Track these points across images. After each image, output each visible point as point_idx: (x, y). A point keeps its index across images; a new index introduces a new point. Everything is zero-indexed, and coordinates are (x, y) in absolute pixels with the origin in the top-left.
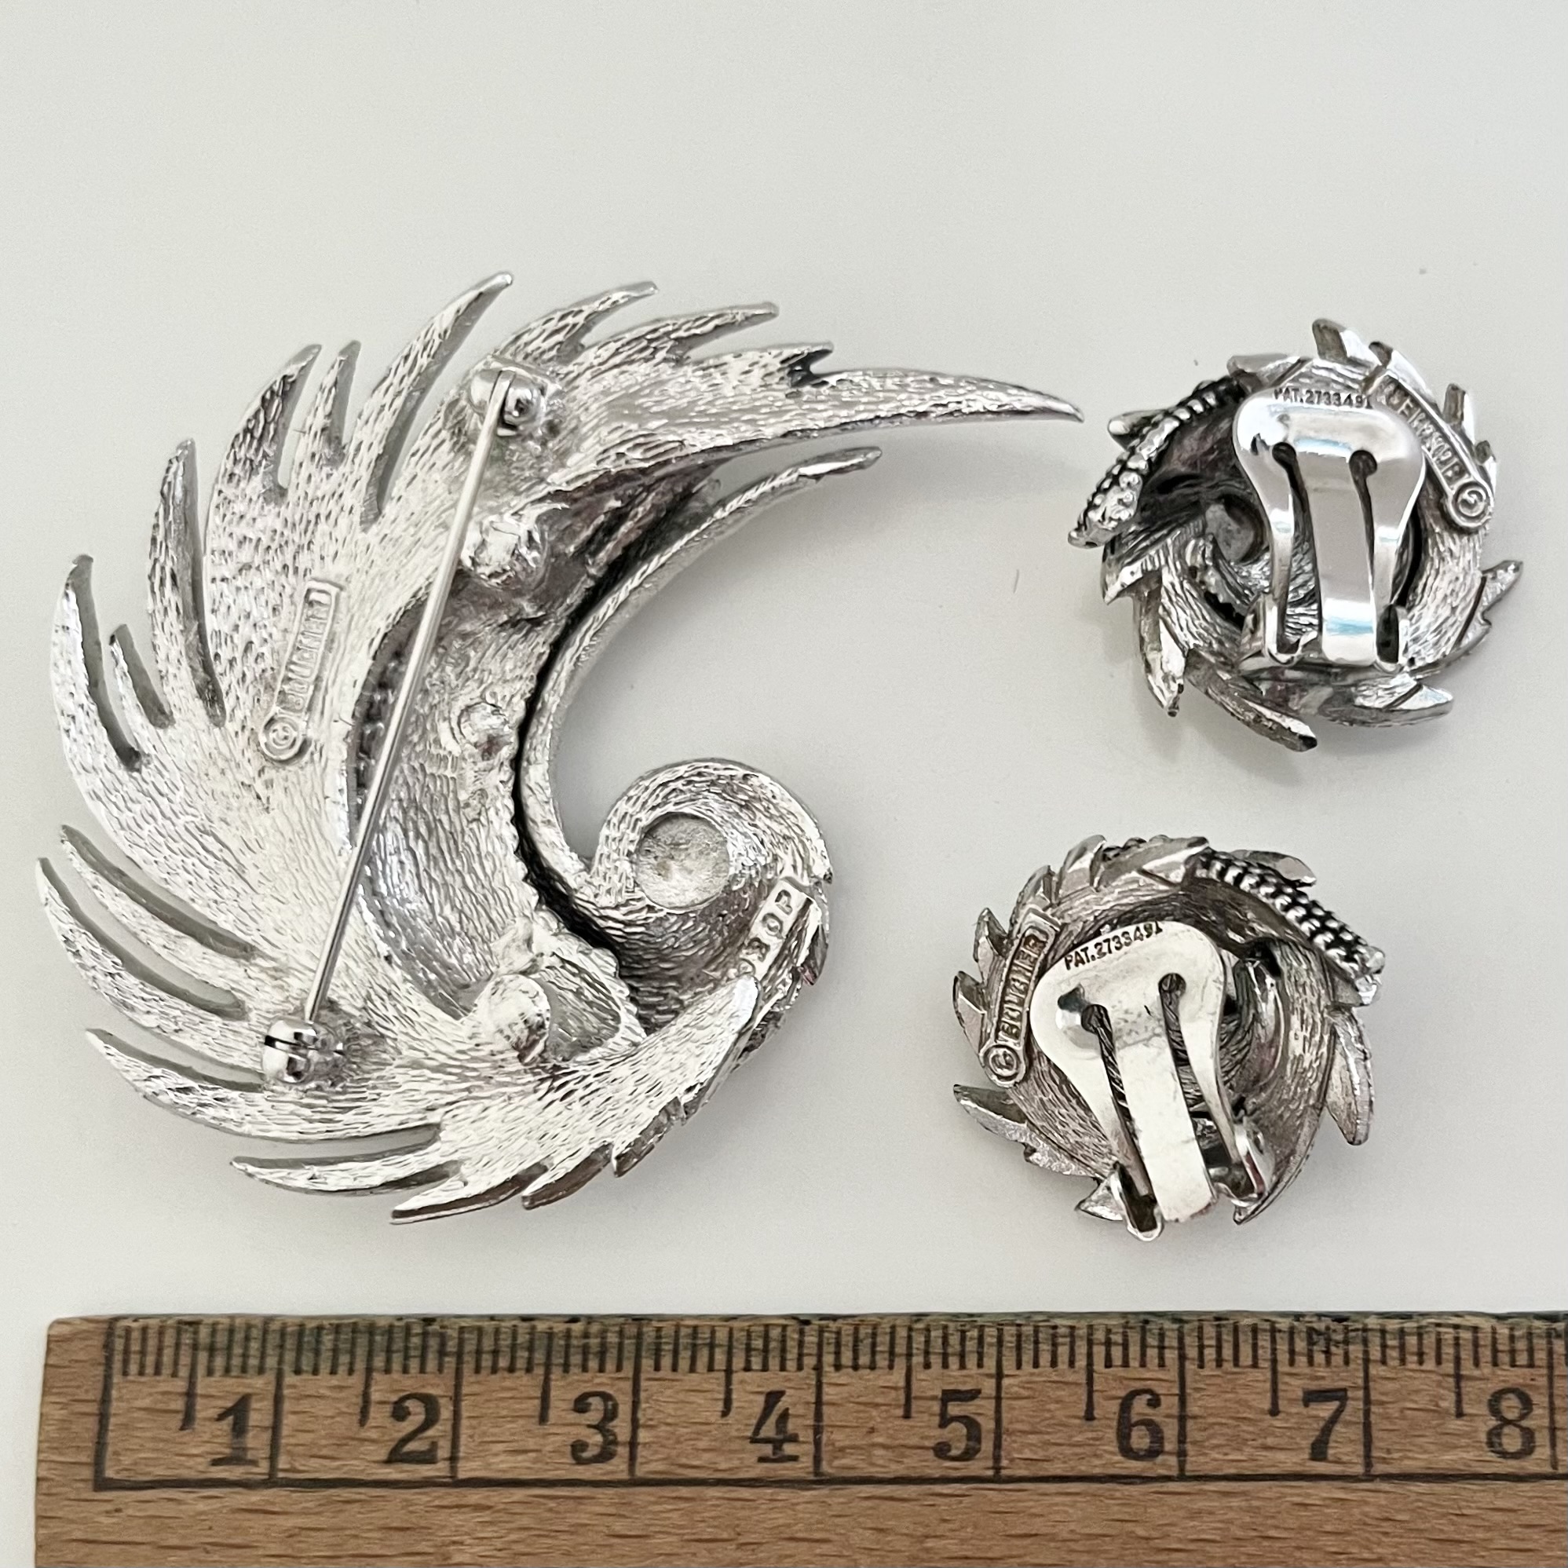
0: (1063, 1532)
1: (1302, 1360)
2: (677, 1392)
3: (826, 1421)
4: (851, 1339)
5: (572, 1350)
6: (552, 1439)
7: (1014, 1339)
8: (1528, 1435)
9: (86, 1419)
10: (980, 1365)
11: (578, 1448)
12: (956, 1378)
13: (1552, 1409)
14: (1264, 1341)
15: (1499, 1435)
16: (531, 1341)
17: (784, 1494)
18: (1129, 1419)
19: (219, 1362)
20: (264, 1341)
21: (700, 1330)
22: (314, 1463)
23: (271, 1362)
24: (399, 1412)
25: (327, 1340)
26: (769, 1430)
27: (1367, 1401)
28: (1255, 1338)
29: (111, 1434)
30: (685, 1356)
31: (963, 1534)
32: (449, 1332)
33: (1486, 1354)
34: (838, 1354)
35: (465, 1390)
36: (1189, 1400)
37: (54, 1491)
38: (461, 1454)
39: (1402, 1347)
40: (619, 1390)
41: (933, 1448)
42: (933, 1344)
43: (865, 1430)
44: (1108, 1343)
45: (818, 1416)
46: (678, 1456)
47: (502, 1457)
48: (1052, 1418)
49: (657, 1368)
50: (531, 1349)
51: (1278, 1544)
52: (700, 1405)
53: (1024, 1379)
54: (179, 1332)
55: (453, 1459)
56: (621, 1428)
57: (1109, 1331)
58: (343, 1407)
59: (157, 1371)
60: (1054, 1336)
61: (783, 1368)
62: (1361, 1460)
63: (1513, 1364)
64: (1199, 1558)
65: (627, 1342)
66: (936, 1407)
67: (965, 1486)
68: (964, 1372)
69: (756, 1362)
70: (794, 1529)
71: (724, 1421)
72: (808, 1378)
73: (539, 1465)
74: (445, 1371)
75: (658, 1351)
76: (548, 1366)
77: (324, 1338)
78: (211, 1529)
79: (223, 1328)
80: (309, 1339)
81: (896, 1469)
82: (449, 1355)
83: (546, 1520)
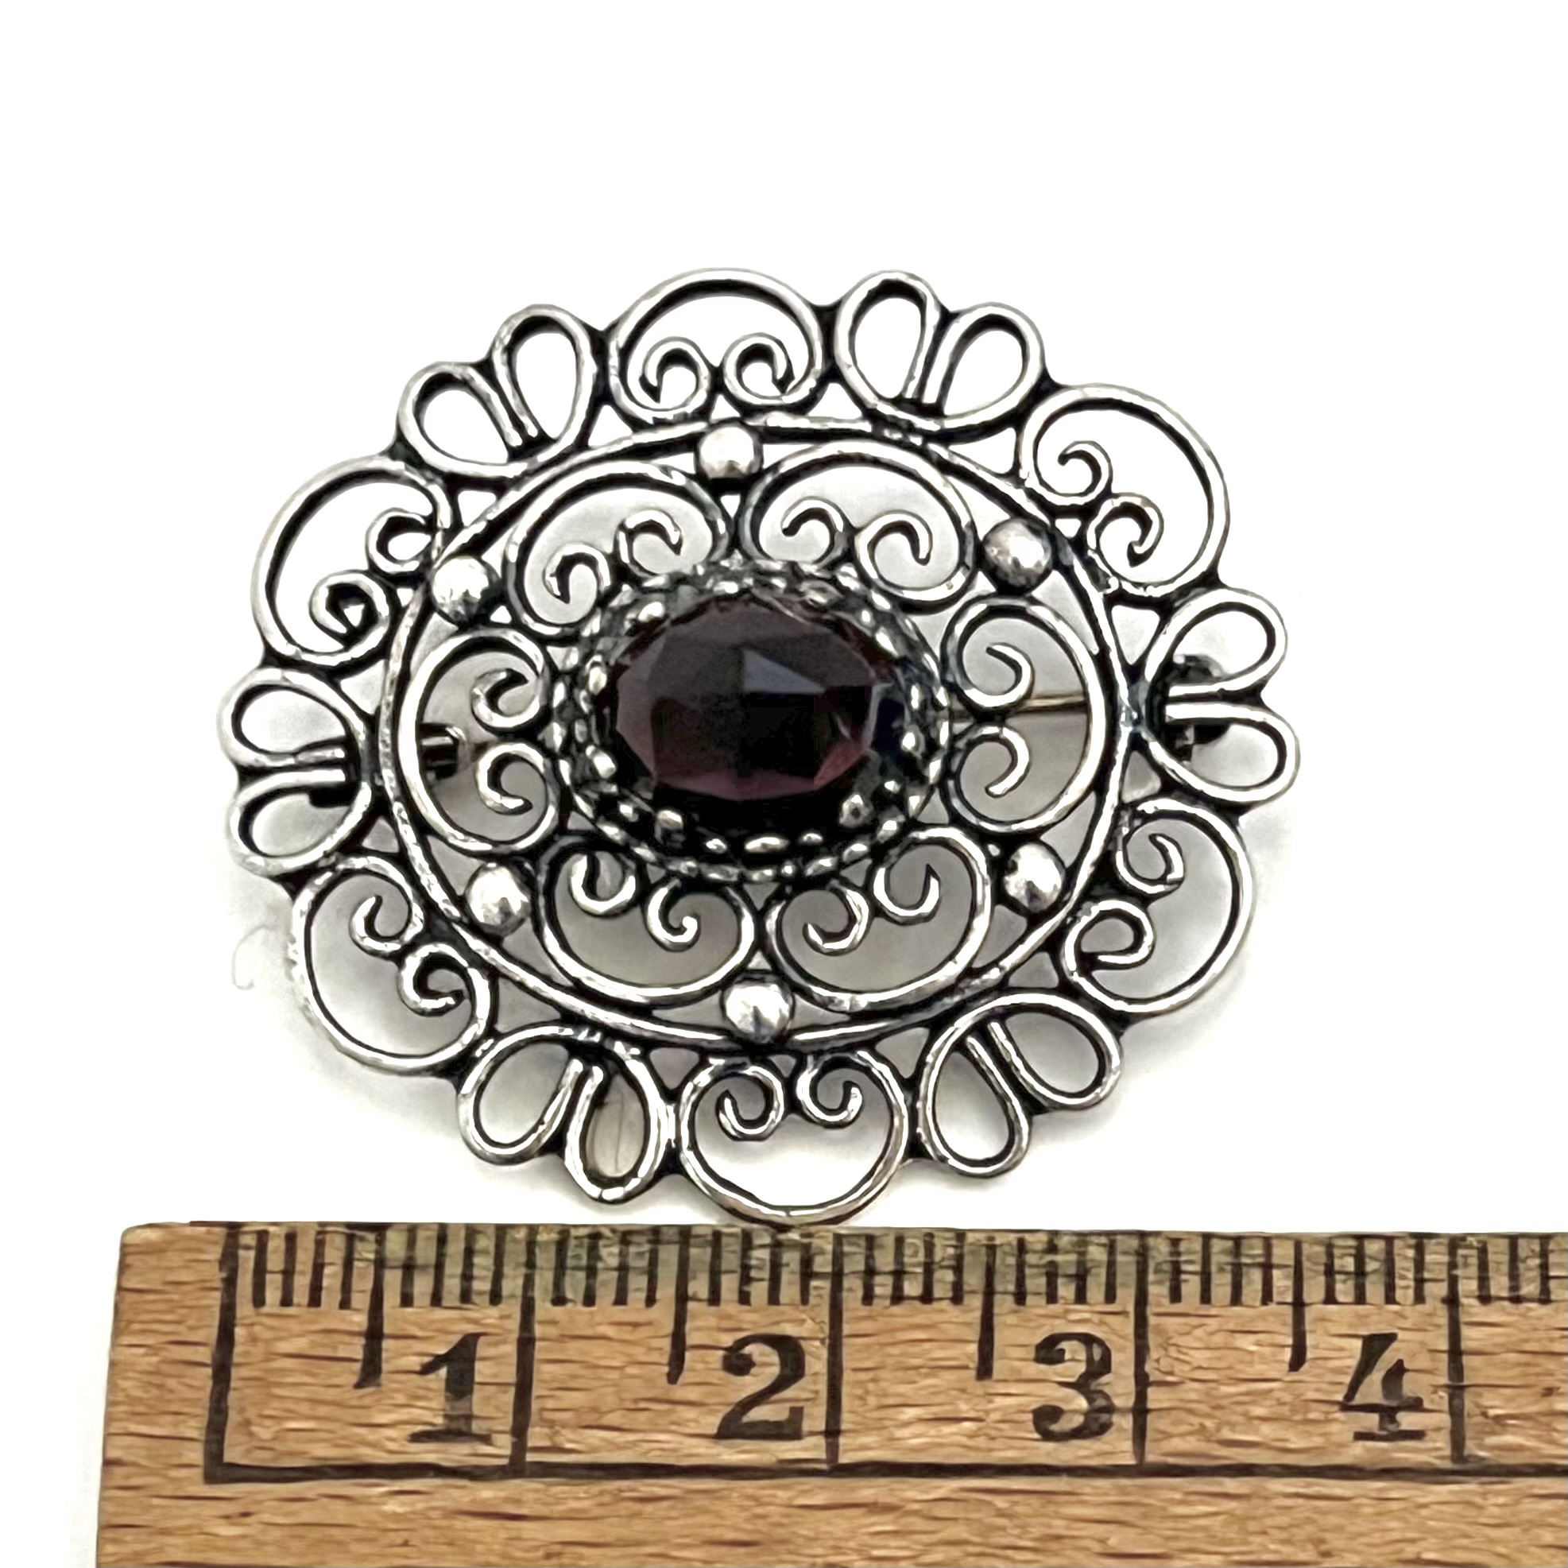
2: (1212, 1334)
3: (1470, 1378)
4: (1504, 1258)
5: (1028, 1271)
6: (999, 1401)
9: (190, 1371)
11: (1045, 1418)
16: (959, 1258)
17: (1400, 1490)
19: (423, 1285)
20: (499, 1258)
21: (1245, 1242)
22: (593, 1436)
23: (512, 1284)
24: (737, 1363)
25: (610, 1255)
26: (1372, 1390)
29: (234, 1396)
30: (1221, 1286)
32: (816, 1242)
34: (1483, 1280)
35: (847, 1329)
37: (136, 1481)
38: (844, 1426)
40: (1114, 1332)
43: (1538, 1389)
45: (1456, 1370)
46: (1218, 1428)
47: (917, 1429)
49: (1176, 1295)
50: (958, 1269)
52: (1251, 1353)
54: (350, 1240)
55: (832, 1432)
56: (1119, 1386)
58: (639, 1353)
59: (315, 1300)
61: (1390, 1299)
65: (1120, 1258)
69: (1344, 1289)
70: (1422, 1545)
71: (1294, 1376)
72: (1430, 1315)
73: (981, 1442)
74: (812, 1300)
75: (1176, 1271)
76: (989, 1293)
77: (604, 1252)
78: (405, 1544)
79: (428, 1238)
80: (577, 1254)
82: (819, 1276)
83: (995, 1528)
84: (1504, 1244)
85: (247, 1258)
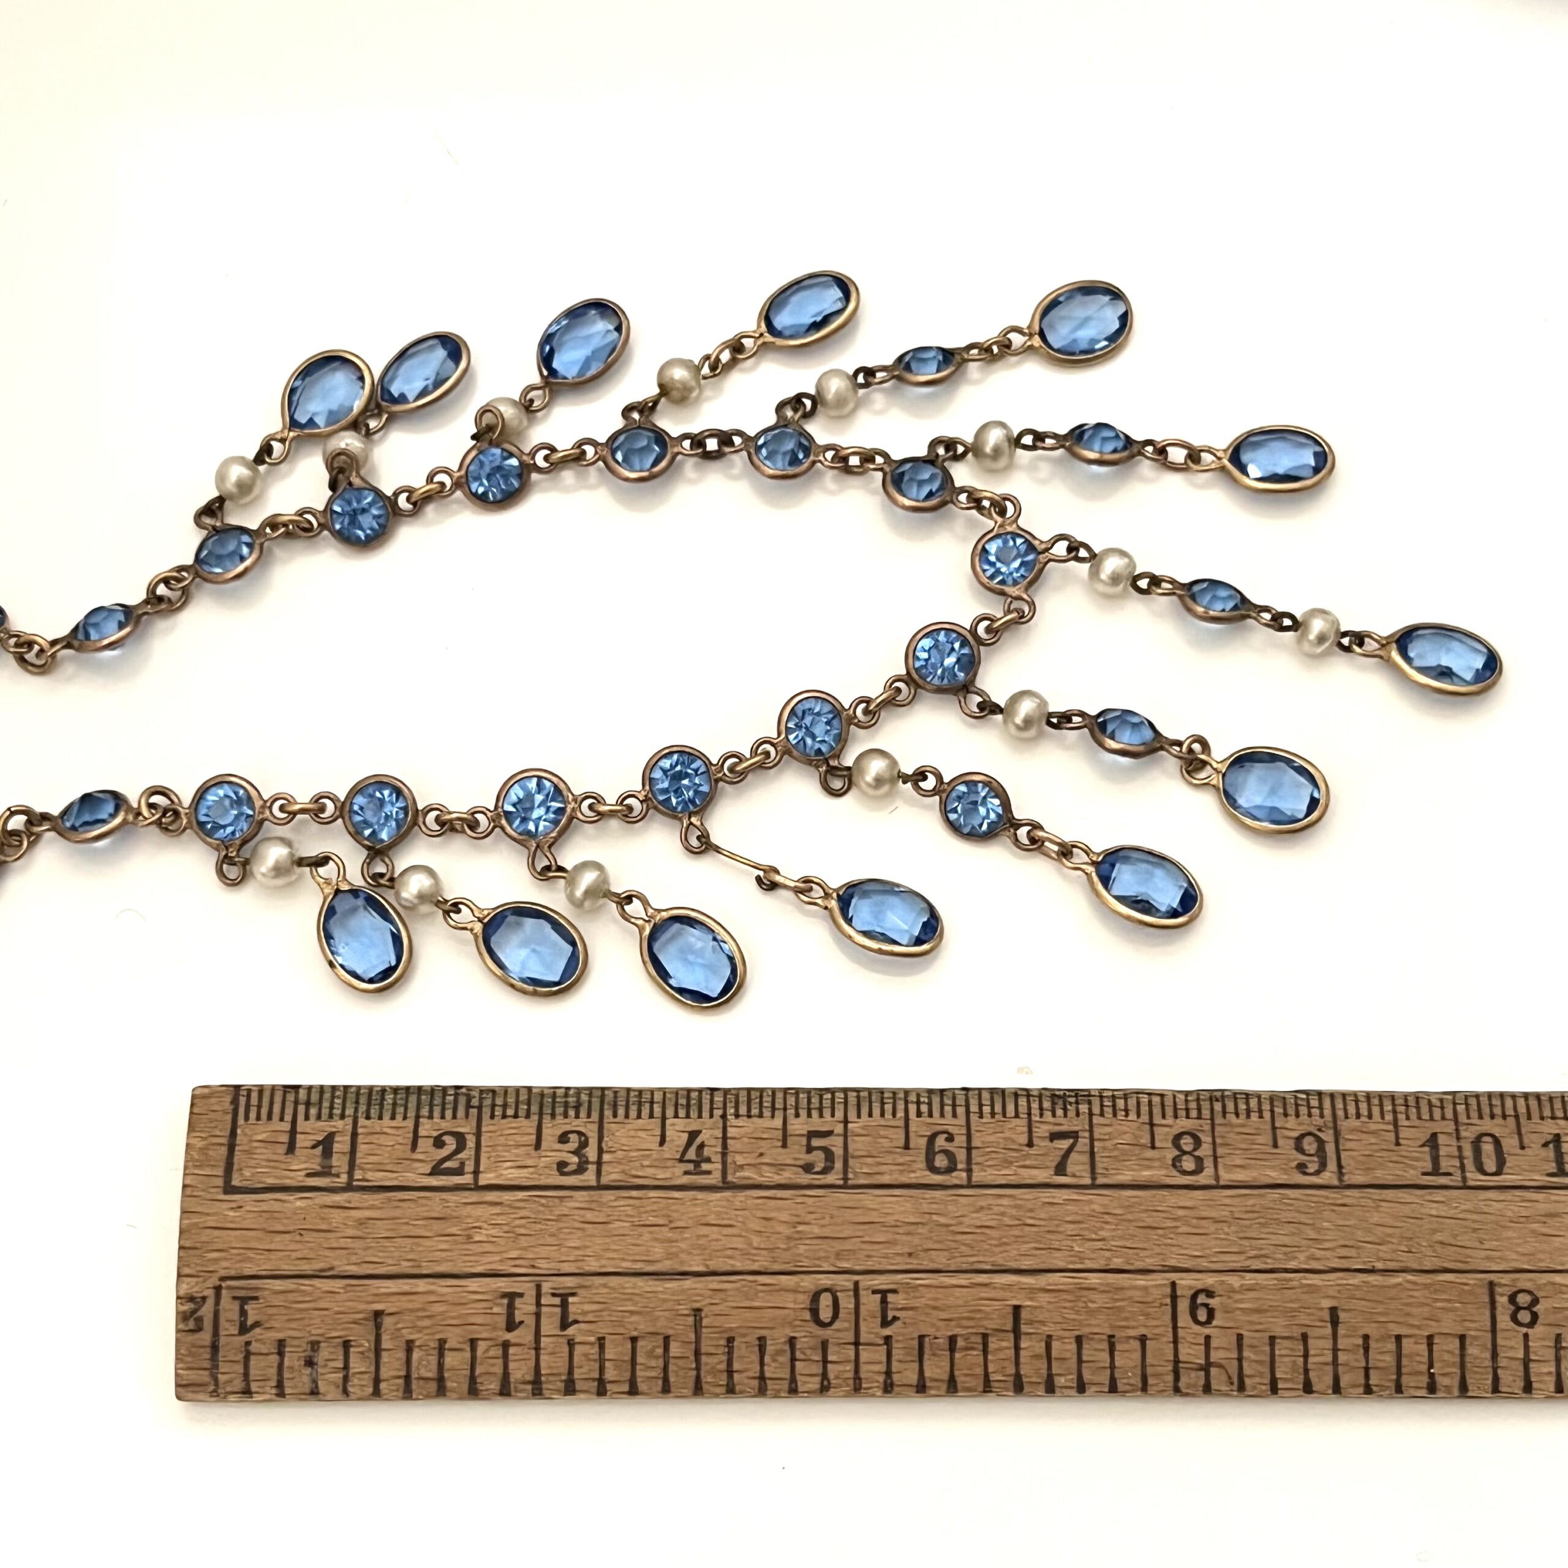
0: (890, 1220)
1: (1048, 1114)
2: (629, 1131)
3: (730, 1148)
4: (745, 1098)
5: (557, 1106)
6: (543, 1159)
7: (855, 1100)
8: (1199, 1160)
9: (217, 1147)
10: (833, 1115)
11: (561, 1166)
12: (816, 1123)
13: (1214, 1143)
14: (1023, 1102)
15: (1180, 1161)
16: (529, 1099)
17: (700, 1195)
18: (934, 1149)
19: (313, 1111)
20: (344, 1100)
21: (643, 1093)
22: (380, 1175)
23: (349, 1111)
24: (439, 1143)
25: (389, 1098)
26: (691, 1154)
27: (1092, 1140)
28: (1016, 1100)
29: (236, 1158)
30: (633, 1110)
31: (822, 1222)
32: (473, 1093)
33: (1169, 1111)
34: (737, 1108)
35: (484, 1129)
36: (973, 1138)
37: (195, 1194)
38: (481, 1170)
39: (1114, 1106)
40: (590, 1130)
41: (801, 1167)
42: (801, 1102)
43: (756, 1154)
44: (918, 1103)
45: (725, 1146)
46: (630, 1170)
47: (510, 1171)
48: (883, 1148)
49: (615, 1115)
50: (529, 1104)
51: (1034, 1229)
52: (644, 1138)
53: (861, 1124)
54: (285, 1093)
55: (476, 1173)
56: (591, 1153)
57: (918, 1096)
58: (400, 1140)
59: (270, 1117)
60: (882, 1098)
62: (1089, 1175)
63: (1188, 1117)
64: (983, 1238)
65: (594, 1100)
66: (804, 1141)
67: (823, 1191)
68: (822, 1120)
69: (682, 1113)
70: (709, 1218)
71: (660, 1148)
72: (717, 1122)
73: (535, 1176)
74: (471, 1117)
75: (615, 1106)
76: (541, 1114)
77: (387, 1097)
78: (304, 1219)
79: (315, 1092)
80: (376, 1097)
81: (777, 1179)
82: (473, 1107)
83: (539, 1212)
84: (745, 1093)
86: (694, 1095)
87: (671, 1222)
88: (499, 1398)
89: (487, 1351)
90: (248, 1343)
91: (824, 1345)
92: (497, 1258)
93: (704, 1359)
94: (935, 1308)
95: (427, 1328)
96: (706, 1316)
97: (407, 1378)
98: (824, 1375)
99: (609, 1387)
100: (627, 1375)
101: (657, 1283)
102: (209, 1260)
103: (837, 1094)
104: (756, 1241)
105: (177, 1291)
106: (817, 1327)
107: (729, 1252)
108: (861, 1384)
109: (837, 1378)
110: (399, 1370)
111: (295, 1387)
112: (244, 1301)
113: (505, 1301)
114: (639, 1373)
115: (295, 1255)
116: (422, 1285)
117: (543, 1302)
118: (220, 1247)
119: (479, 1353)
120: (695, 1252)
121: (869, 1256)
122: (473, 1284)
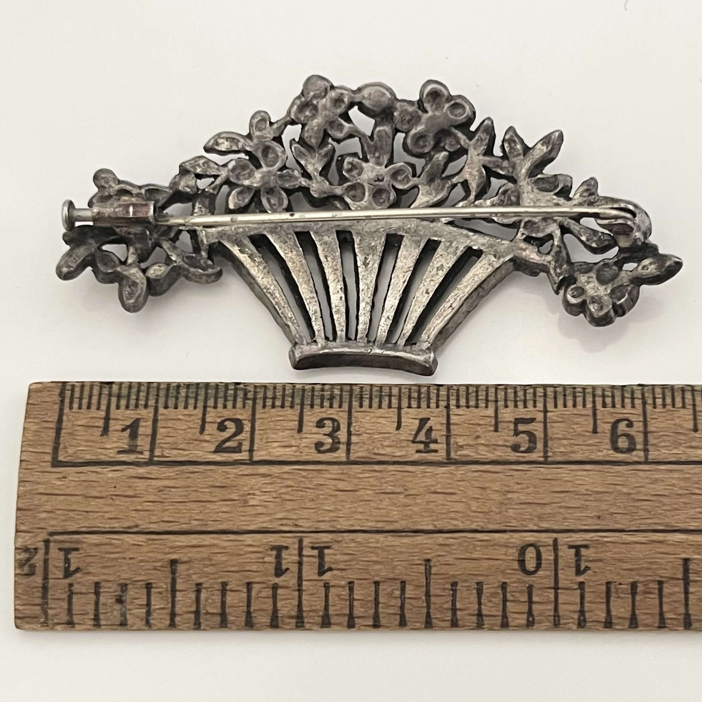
0: (582, 489)
2: (371, 418)
3: (453, 432)
4: (464, 393)
5: (315, 397)
6: (304, 440)
7: (552, 394)
9: (48, 431)
10: (535, 406)
11: (318, 446)
12: (521, 412)
14: (688, 395)
16: (293, 393)
17: (430, 469)
18: (617, 433)
19: (123, 402)
20: (148, 393)
21: (383, 388)
22: (175, 452)
23: (151, 402)
24: (222, 427)
25: (183, 392)
26: (422, 437)
28: (683, 394)
29: (62, 439)
30: (376, 402)
31: (527, 491)
32: (249, 388)
34: (458, 400)
35: (257, 416)
36: (649, 423)
37: (30, 467)
38: (255, 448)
40: (340, 417)
41: (510, 447)
42: (509, 395)
43: (474, 437)
44: (604, 396)
45: (448, 430)
46: (373, 449)
47: (278, 449)
48: (575, 432)
49: (361, 406)
50: (293, 397)
52: (384, 424)
53: (558, 413)
54: (101, 388)
55: (251, 451)
56: (342, 435)
57: (604, 390)
58: (191, 425)
59: (89, 407)
60: (574, 393)
64: (657, 505)
65: (344, 393)
66: (512, 426)
67: (528, 466)
68: (526, 409)
69: (414, 404)
70: (436, 487)
71: (397, 432)
72: (442, 412)
73: (298, 453)
74: (247, 407)
75: (361, 398)
76: (302, 405)
77: (180, 391)
78: (115, 487)
79: (125, 387)
80: (172, 392)
81: (491, 456)
82: (249, 399)
83: (301, 482)
84: (465, 389)
85: (68, 393)
86: (424, 390)
87: (406, 490)
88: (269, 629)
89: (260, 592)
90: (71, 585)
91: (530, 588)
92: (267, 518)
93: (433, 599)
94: (620, 560)
95: (213, 574)
96: (435, 566)
97: (197, 613)
98: (530, 612)
99: (356, 620)
100: (372, 611)
101: (396, 539)
102: (40, 519)
103: (538, 389)
104: (474, 505)
105: (15, 543)
106: (525, 575)
107: (452, 515)
108: (559, 620)
109: (541, 615)
110: (190, 607)
111: (110, 620)
112: (67, 551)
113: (274, 553)
114: (380, 610)
115: (107, 515)
116: (207, 539)
117: (305, 552)
118: (48, 508)
119: (254, 593)
120: (426, 514)
121: (565, 518)
122: (248, 539)
